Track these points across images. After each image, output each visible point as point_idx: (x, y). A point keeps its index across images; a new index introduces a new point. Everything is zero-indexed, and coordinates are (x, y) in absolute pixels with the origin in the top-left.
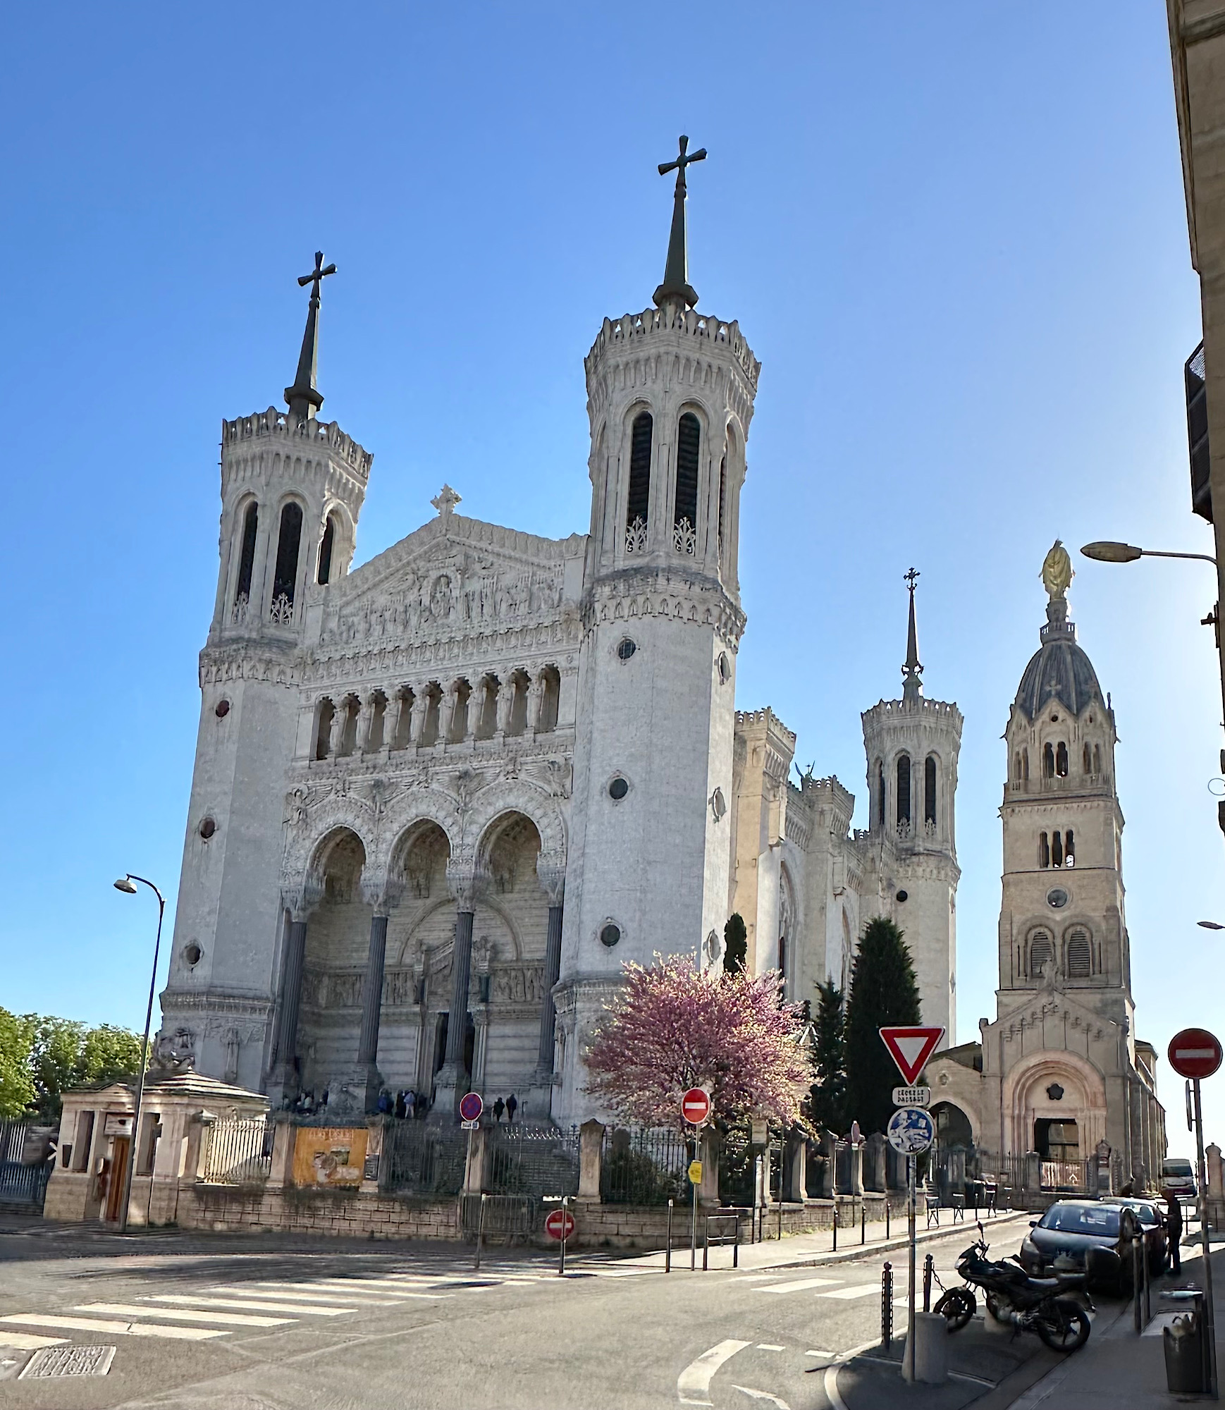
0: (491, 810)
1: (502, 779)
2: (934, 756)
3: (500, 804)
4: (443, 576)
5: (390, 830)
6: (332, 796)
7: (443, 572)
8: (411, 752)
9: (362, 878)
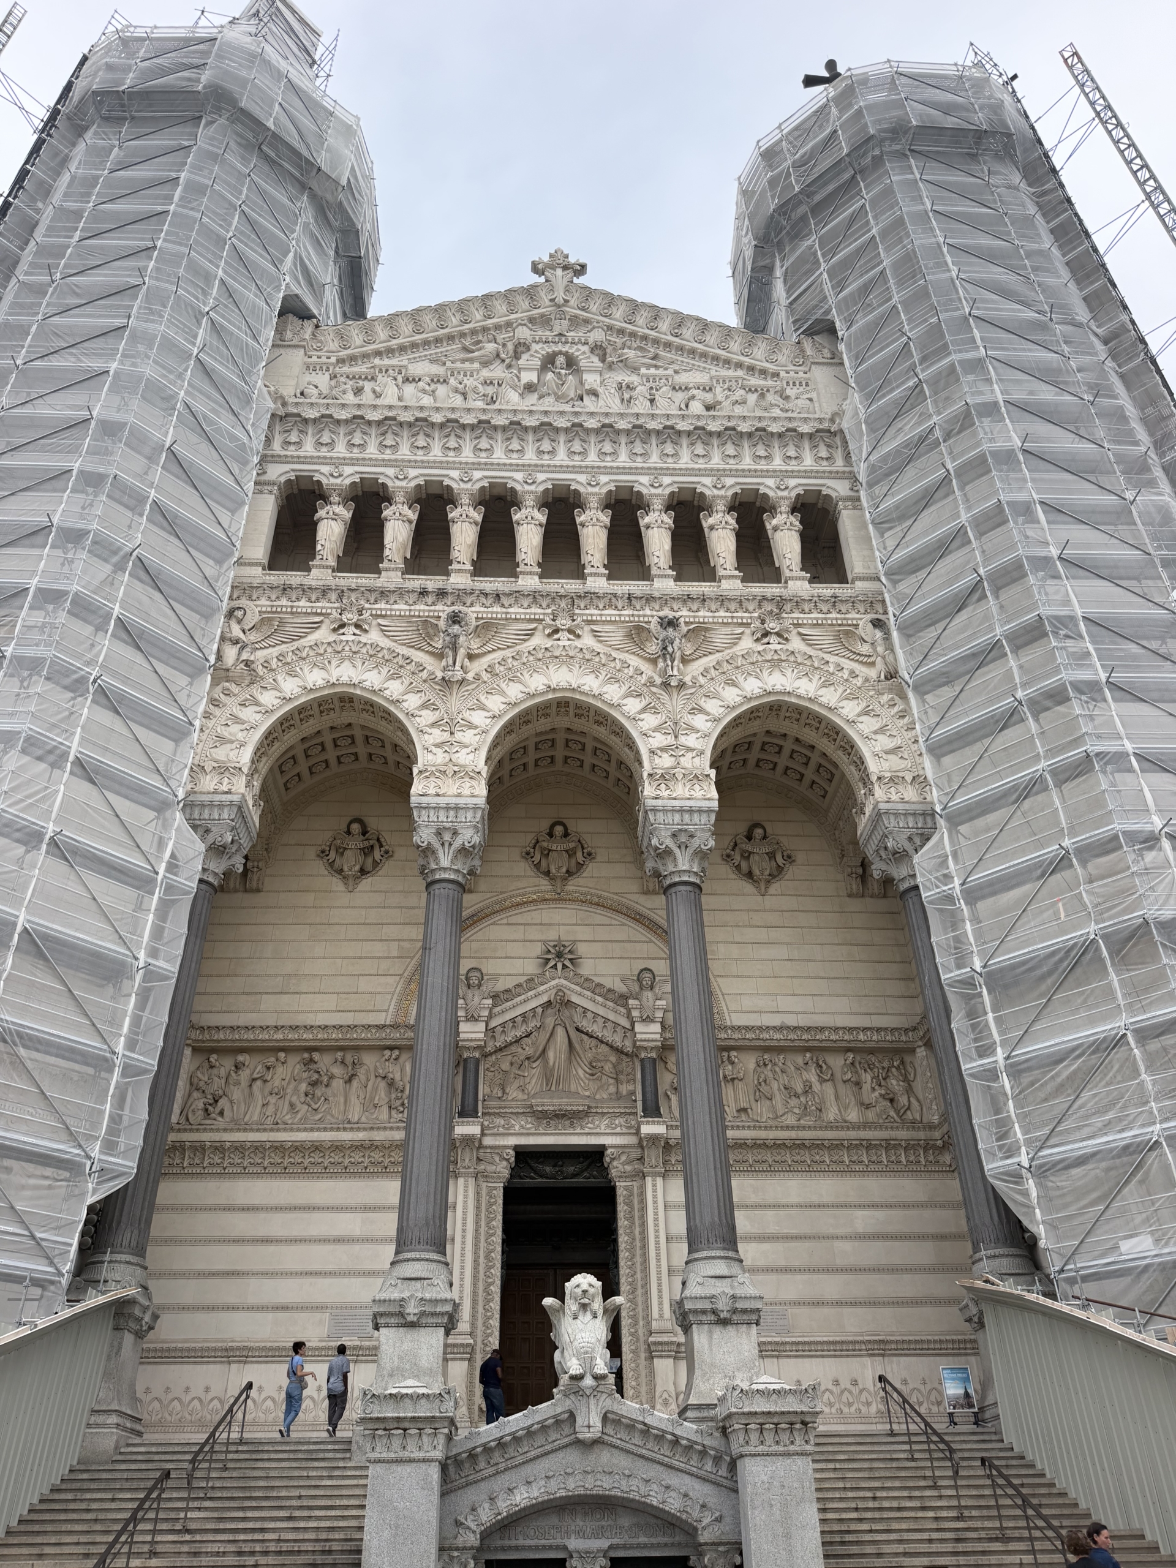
0: (731, 695)
1: (747, 643)
3: (752, 686)
4: (560, 353)
5: (483, 708)
6: (323, 634)
7: (560, 347)
8: (529, 582)
9: (413, 791)
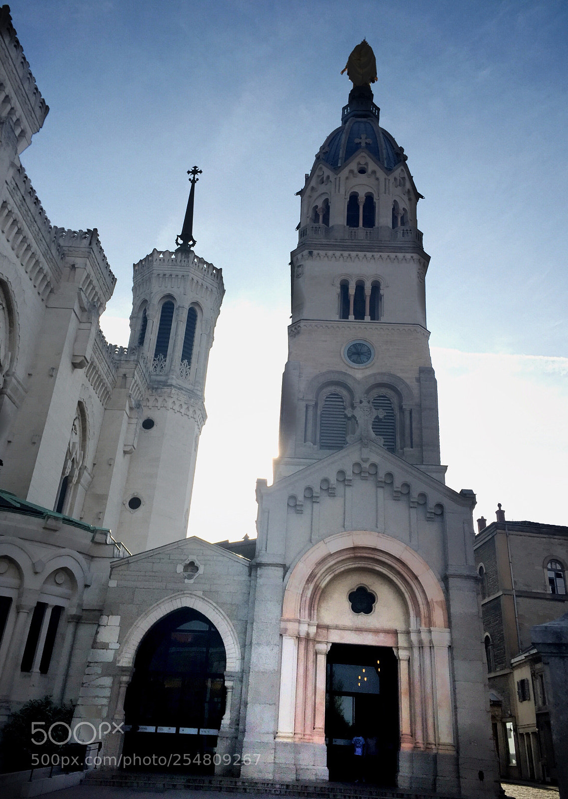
2: (197, 308)
